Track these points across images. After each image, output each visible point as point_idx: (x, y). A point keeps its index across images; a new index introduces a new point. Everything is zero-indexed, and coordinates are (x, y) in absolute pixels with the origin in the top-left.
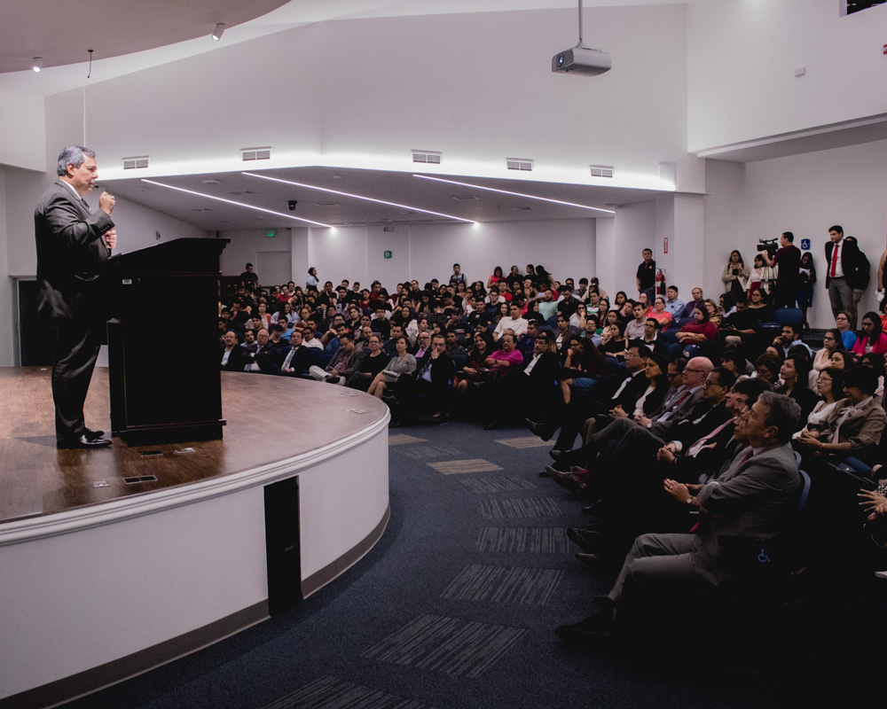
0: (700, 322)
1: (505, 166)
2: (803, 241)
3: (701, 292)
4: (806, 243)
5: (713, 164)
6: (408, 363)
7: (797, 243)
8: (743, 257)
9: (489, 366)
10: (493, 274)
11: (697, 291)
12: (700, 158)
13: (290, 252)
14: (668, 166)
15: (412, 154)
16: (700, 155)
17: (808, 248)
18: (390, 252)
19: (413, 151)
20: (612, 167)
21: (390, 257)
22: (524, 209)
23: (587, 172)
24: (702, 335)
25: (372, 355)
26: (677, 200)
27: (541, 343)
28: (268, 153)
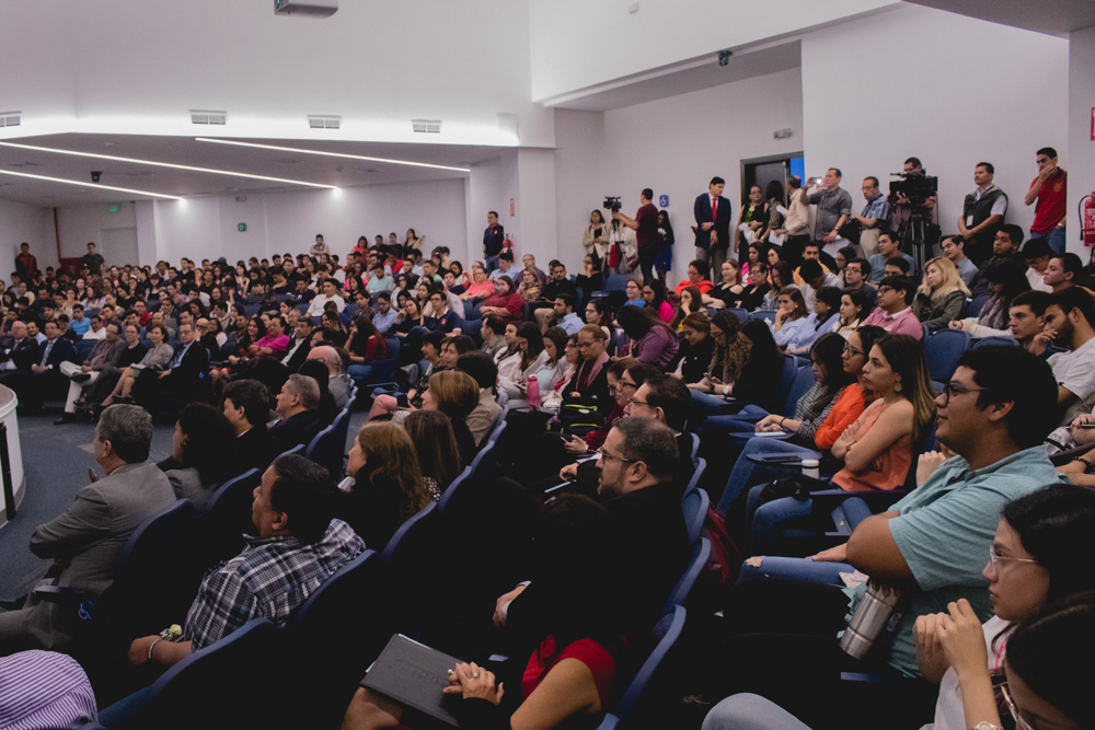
0: (506, 294)
1: (307, 124)
2: (661, 197)
3: (533, 258)
4: (665, 199)
5: (563, 115)
6: (162, 355)
7: (656, 202)
8: (604, 216)
9: (251, 355)
10: (356, 244)
11: (527, 257)
12: (549, 108)
13: (134, 229)
14: (507, 117)
15: (190, 114)
16: (548, 104)
17: (667, 205)
18: (244, 225)
19: (192, 111)
20: (439, 122)
21: (245, 230)
22: (370, 171)
23: (409, 127)
24: (504, 309)
25: (130, 347)
26: (521, 156)
27: (302, 326)
28: (18, 118)
